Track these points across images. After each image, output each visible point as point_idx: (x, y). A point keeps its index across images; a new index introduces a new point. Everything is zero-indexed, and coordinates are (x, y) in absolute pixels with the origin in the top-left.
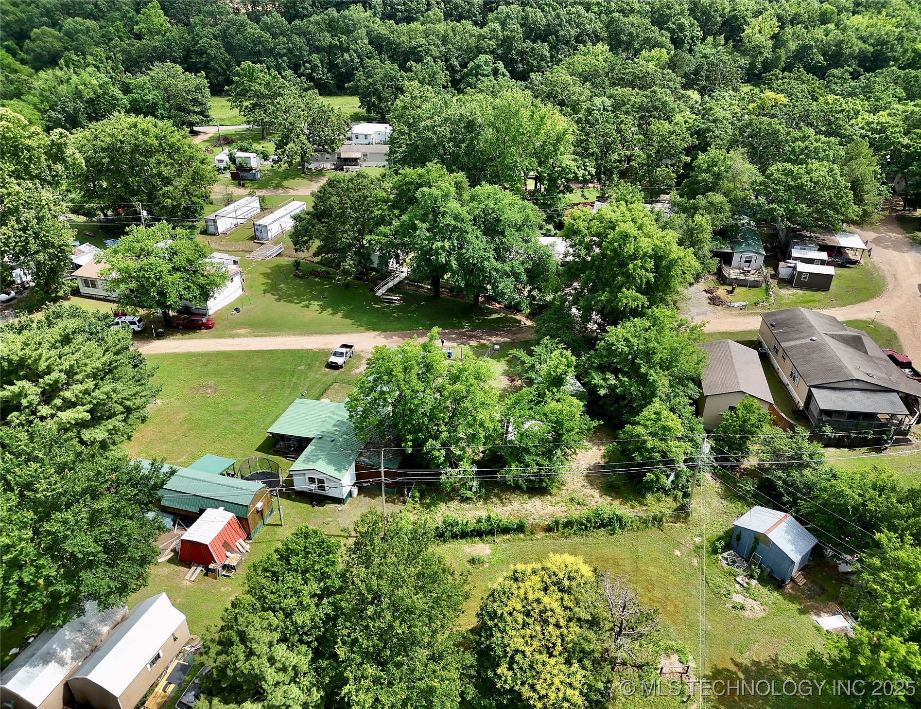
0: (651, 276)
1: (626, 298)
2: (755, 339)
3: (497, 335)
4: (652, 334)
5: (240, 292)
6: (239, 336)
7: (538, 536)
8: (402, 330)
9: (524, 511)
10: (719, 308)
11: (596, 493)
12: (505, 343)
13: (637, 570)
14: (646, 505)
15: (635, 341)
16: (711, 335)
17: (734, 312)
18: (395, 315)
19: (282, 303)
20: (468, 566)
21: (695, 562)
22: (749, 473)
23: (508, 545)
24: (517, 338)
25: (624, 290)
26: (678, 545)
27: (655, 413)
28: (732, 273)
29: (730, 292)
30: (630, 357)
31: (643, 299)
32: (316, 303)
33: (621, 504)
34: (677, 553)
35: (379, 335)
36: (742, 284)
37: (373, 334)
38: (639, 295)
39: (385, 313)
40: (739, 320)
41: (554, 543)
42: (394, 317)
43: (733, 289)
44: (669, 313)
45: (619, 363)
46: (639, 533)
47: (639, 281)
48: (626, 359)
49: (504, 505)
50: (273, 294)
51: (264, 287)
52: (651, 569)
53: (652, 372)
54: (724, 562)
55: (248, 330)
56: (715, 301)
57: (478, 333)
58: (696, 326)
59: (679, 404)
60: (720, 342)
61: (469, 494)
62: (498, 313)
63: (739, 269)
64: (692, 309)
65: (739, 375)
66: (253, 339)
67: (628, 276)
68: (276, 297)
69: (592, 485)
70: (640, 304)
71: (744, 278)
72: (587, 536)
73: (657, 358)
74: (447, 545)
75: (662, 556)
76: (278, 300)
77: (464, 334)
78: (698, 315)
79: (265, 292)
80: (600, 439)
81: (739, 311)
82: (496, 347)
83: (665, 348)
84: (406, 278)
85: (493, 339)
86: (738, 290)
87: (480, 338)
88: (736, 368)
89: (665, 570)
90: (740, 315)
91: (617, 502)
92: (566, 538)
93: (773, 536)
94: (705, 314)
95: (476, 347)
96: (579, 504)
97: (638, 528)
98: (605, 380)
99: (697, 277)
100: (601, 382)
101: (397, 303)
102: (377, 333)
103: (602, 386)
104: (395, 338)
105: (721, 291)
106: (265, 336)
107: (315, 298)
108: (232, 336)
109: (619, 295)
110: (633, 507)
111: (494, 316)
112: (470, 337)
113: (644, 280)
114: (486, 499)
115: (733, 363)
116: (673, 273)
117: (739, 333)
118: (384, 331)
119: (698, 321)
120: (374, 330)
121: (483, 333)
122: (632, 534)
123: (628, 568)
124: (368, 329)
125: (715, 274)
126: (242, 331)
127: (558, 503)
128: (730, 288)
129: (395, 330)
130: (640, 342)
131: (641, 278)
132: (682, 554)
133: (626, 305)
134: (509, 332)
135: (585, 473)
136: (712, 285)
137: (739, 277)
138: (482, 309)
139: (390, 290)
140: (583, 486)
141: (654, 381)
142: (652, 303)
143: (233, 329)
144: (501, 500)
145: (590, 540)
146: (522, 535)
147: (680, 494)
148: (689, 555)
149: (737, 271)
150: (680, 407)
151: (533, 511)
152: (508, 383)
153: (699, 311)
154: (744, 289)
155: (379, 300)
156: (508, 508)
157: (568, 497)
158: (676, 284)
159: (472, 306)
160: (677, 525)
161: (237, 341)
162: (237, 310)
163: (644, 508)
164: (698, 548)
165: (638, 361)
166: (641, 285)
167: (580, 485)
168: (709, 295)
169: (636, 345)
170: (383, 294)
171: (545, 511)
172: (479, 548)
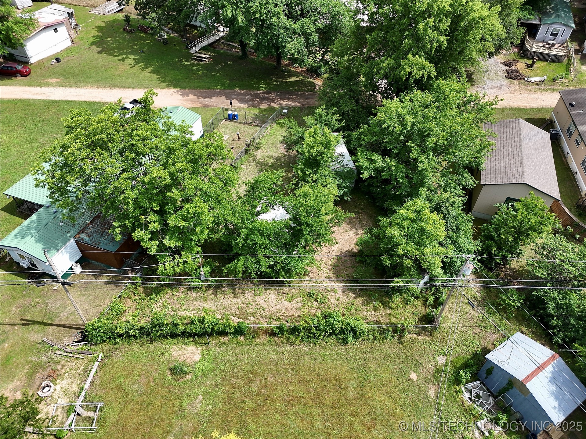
0: (444, 39)
1: (411, 65)
2: (547, 117)
3: (289, 99)
4: (431, 112)
5: (68, 43)
6: (47, 85)
7: (259, 341)
8: (200, 88)
9: (254, 306)
10: (515, 82)
11: (339, 287)
12: (294, 108)
13: (360, 397)
14: (391, 308)
15: (409, 120)
16: (502, 110)
17: (529, 88)
18: (200, 73)
19: (103, 55)
20: (168, 375)
21: (432, 392)
22: (517, 274)
23: (223, 349)
24: (308, 103)
25: (410, 56)
26: (416, 365)
27: (415, 211)
28: (535, 46)
29: (529, 66)
30: (402, 137)
31: (431, 68)
32: (133, 57)
33: (363, 304)
34: (414, 376)
35: (177, 92)
36: (543, 57)
37: (172, 90)
38: (427, 63)
39: (191, 70)
40: (534, 96)
41: (275, 351)
42: (199, 75)
43: (534, 63)
44: (457, 86)
45: (390, 143)
46: (375, 345)
47: (429, 46)
48: (397, 139)
49: (236, 296)
50: (98, 47)
51: (92, 40)
52: (378, 397)
53: (423, 158)
54: (467, 395)
55: (59, 80)
56: (512, 75)
57: (272, 95)
58: (486, 104)
59: (447, 200)
60: (510, 122)
61: (196, 282)
62: (297, 76)
63: (543, 42)
64: (487, 82)
65: (525, 162)
66: (59, 88)
67: (417, 38)
68: (100, 49)
69: (337, 277)
70: (426, 74)
71: (546, 52)
72: (315, 344)
73: (431, 142)
74: (155, 344)
75: (394, 379)
76: (100, 52)
77: (257, 96)
78: (492, 88)
79: (93, 44)
80: (361, 222)
81: (535, 87)
82: (285, 111)
83: (443, 130)
84: (222, 38)
85: (284, 103)
86: (538, 64)
87: (272, 101)
88: (524, 153)
89: (394, 401)
90: (535, 90)
91: (359, 301)
92: (291, 344)
93: (534, 387)
94: (499, 87)
95: (265, 110)
96: (316, 300)
97: (375, 338)
98: (371, 161)
99: (499, 48)
100: (367, 164)
101: (207, 62)
102: (176, 90)
103: (367, 168)
104: (191, 96)
105: (520, 65)
106: (71, 86)
107: (133, 52)
108: (41, 85)
109: (403, 62)
110: (375, 309)
111: (293, 79)
112: (263, 99)
113: (435, 45)
114: (217, 288)
115: (520, 147)
116: (471, 37)
117: (531, 110)
118: (183, 88)
119: (489, 98)
120: (175, 86)
121: (277, 95)
122: (367, 345)
123: (350, 393)
124: (169, 86)
125: (517, 47)
126: (53, 81)
127: (293, 297)
128: (530, 62)
129: (195, 88)
130: (415, 120)
131: (431, 42)
132: (419, 378)
133: (410, 73)
134: (302, 96)
135: (334, 261)
136: (513, 57)
137: (542, 51)
138: (283, 72)
139: (204, 49)
140: (328, 277)
141: (424, 169)
142: (439, 74)
143: (46, 78)
144: (234, 289)
145: (318, 350)
146: (242, 338)
147: (431, 299)
148: (426, 380)
149: (541, 44)
150: (448, 205)
151: (265, 306)
152: (284, 151)
153: (493, 84)
154: (544, 64)
155: (190, 57)
156: (239, 300)
157: (308, 291)
158: (473, 51)
159: (275, 67)
160: (420, 338)
161: (44, 89)
162: (58, 60)
163: (388, 311)
164: (439, 371)
165: (409, 143)
166: (431, 50)
167: (324, 275)
168: (507, 68)
169: (410, 124)
170: (196, 52)
171: (278, 307)
172: (188, 352)
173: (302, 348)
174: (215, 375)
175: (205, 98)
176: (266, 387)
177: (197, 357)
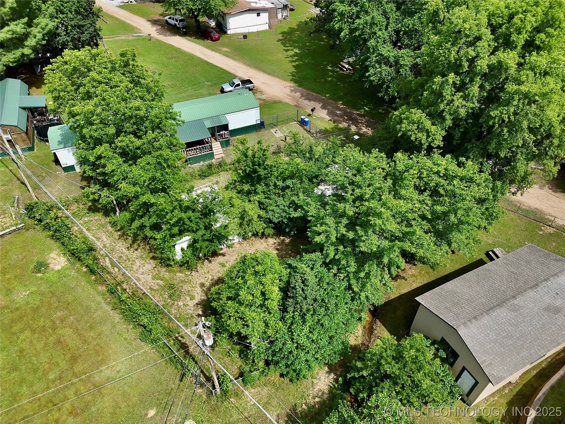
6: (217, 51)
11: (200, 297)
18: (330, 79)
23: (76, 275)
34: (151, 413)
41: (99, 303)
49: (129, 247)
50: (283, 36)
55: (229, 51)
57: (363, 120)
68: (282, 38)
77: (350, 115)
79: (282, 33)
82: (356, 137)
85: (365, 130)
95: (341, 128)
96: (170, 293)
101: (347, 72)
107: (301, 47)
112: (350, 119)
121: (367, 121)
126: (225, 49)
127: (160, 279)
140: (203, 284)
143: (223, 46)
151: (135, 268)
156: (127, 252)
161: (212, 53)
162: (245, 37)
167: (203, 281)
172: (59, 260)
173: (116, 317)
174: (50, 287)
175: (306, 99)
176: (62, 320)
177: (58, 268)
